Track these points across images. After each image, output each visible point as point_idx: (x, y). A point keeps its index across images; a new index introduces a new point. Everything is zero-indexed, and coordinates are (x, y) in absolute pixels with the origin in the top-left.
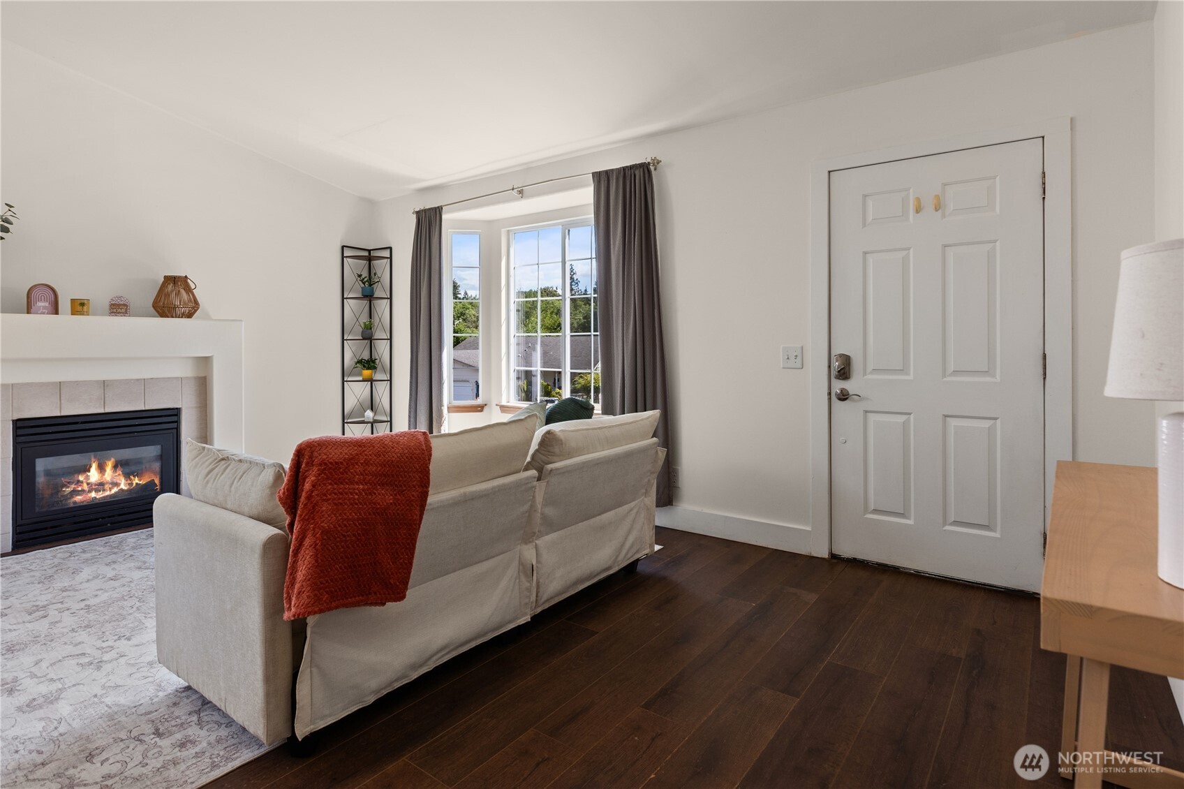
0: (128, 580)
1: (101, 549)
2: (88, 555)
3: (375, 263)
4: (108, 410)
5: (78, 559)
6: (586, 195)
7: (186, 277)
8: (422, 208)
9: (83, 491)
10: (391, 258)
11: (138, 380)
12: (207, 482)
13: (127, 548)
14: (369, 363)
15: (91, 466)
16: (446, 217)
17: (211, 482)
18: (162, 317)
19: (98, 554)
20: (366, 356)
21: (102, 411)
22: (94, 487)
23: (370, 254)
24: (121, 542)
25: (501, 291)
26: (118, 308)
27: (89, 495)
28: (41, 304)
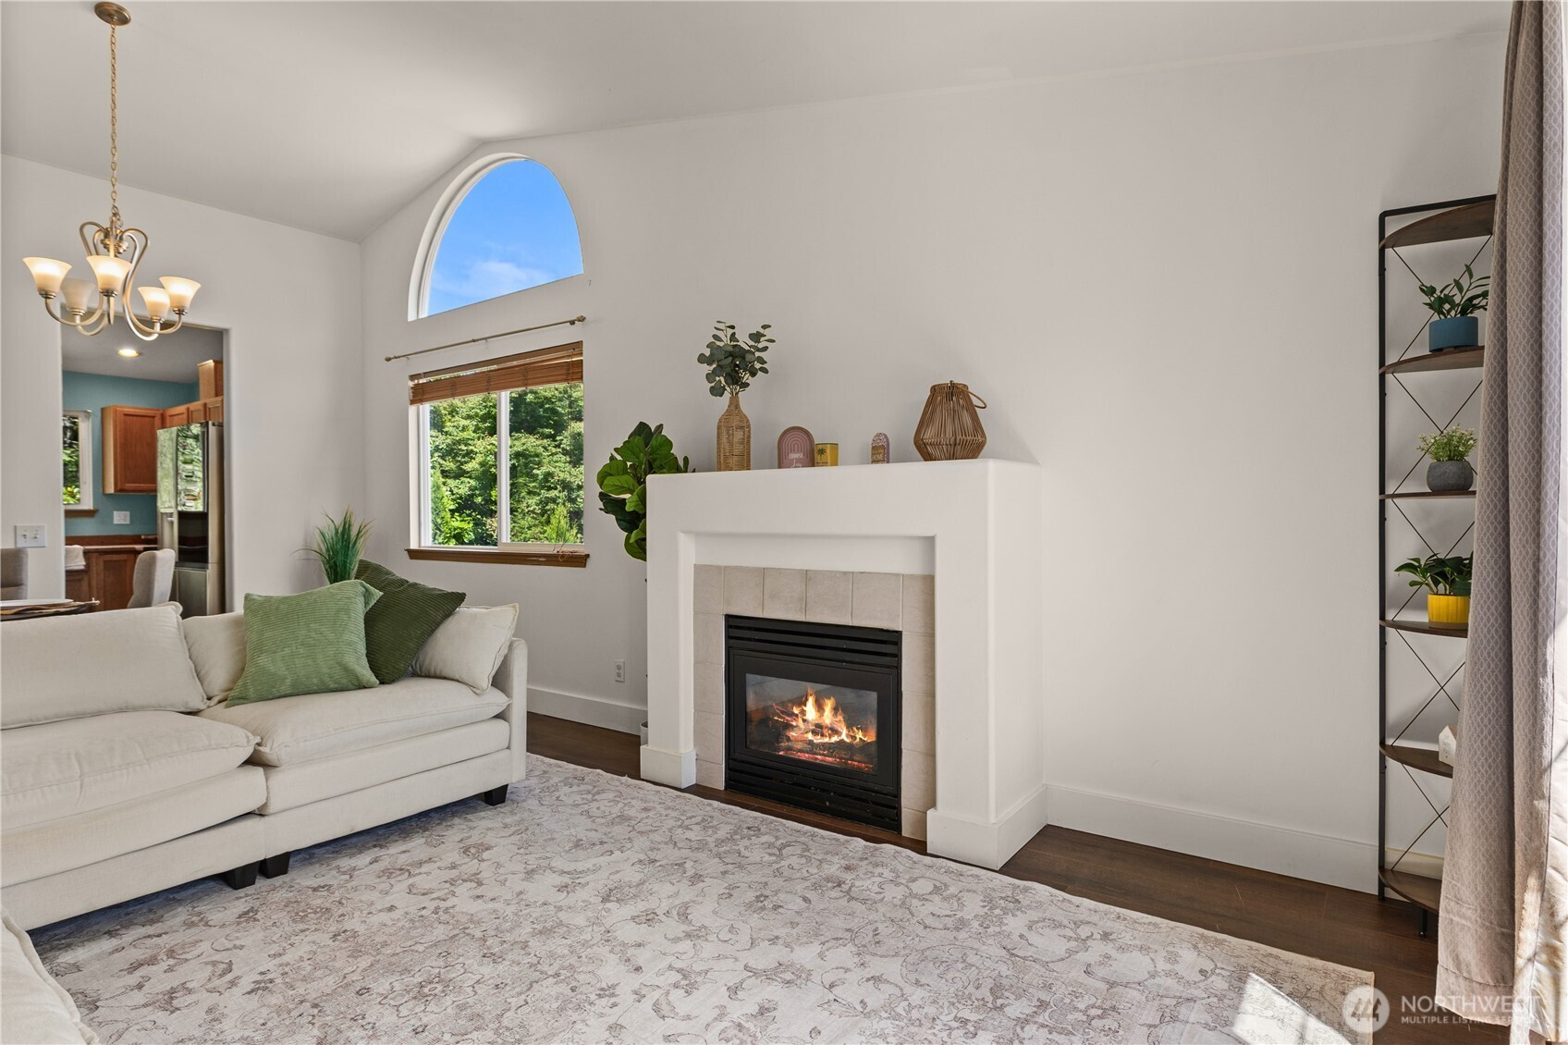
4: (810, 618)
9: (798, 727)
11: (845, 573)
15: (807, 700)
18: (926, 460)
21: (802, 618)
22: (811, 727)
26: (880, 452)
27: (805, 735)
28: (794, 456)
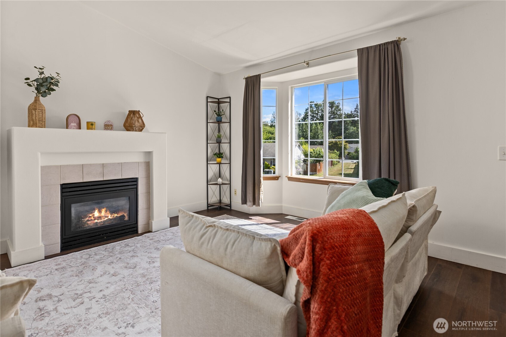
0: (122, 276)
1: (104, 253)
2: (98, 257)
3: (221, 105)
4: (105, 179)
5: (94, 260)
6: (353, 62)
7: (139, 111)
8: (248, 76)
9: (92, 220)
10: (230, 102)
11: (119, 163)
12: (202, 244)
13: (117, 253)
14: (220, 155)
16: (262, 80)
17: (206, 244)
18: (127, 131)
19: (103, 256)
20: (217, 151)
21: (102, 179)
22: (96, 218)
23: (219, 100)
24: (113, 248)
25: (288, 118)
26: (108, 127)
27: (94, 221)
28: (73, 124)
